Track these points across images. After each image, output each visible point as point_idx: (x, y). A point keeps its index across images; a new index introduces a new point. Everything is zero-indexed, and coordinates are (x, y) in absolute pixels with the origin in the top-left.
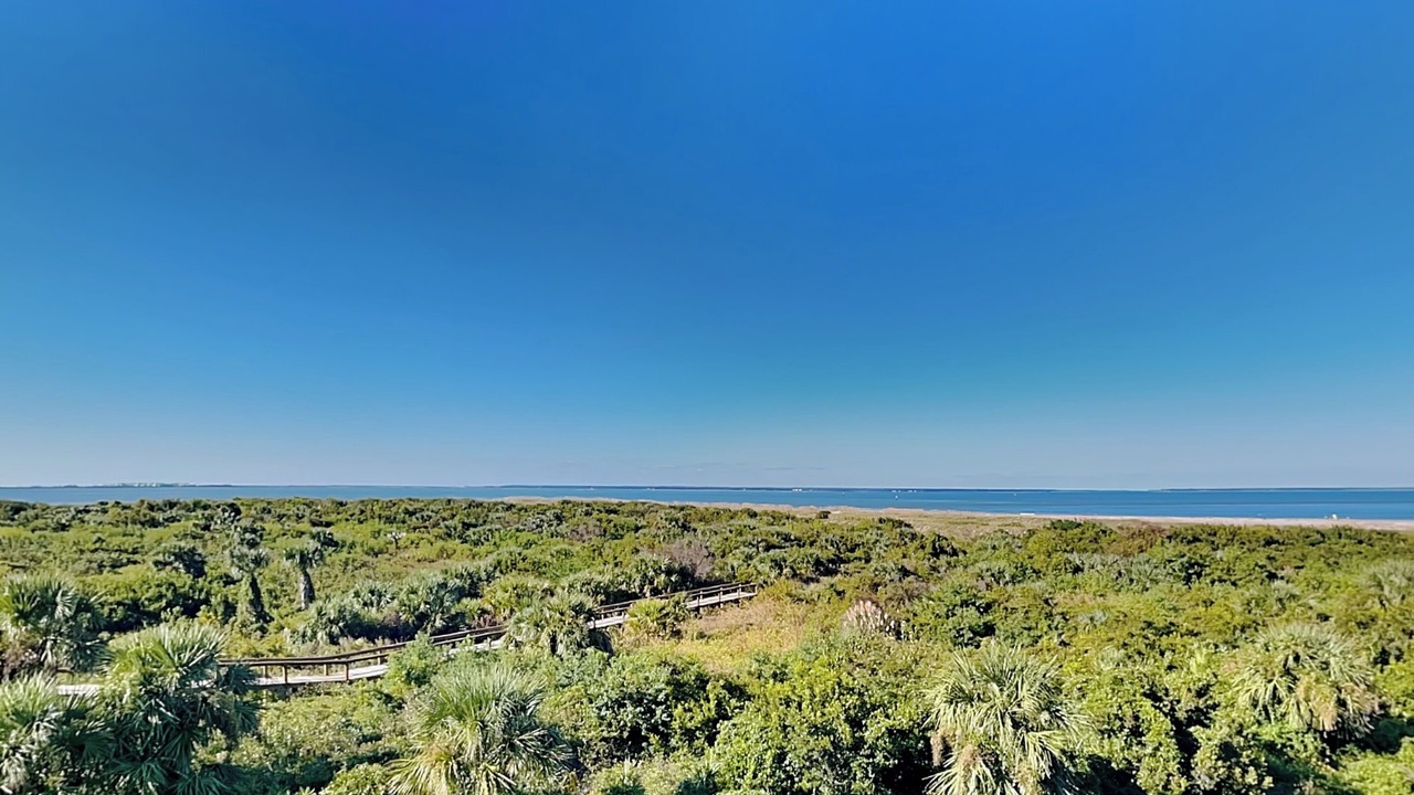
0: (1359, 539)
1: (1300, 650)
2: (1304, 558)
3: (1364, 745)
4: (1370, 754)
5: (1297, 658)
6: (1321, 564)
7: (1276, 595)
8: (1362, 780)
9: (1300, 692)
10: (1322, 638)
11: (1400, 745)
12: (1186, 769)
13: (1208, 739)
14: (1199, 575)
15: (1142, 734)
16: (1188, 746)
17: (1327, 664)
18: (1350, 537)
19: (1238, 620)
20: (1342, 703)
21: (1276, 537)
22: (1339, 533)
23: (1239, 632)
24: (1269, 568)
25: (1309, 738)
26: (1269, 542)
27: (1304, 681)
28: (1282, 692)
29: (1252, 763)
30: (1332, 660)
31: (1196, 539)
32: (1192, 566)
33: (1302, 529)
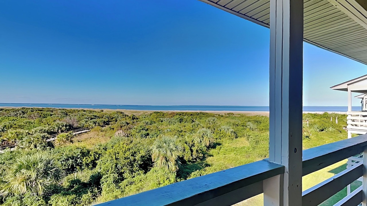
0: (203, 114)
1: (204, 133)
2: (196, 117)
3: (212, 148)
4: (213, 149)
5: (204, 134)
6: (199, 118)
7: (197, 124)
8: (213, 153)
9: (204, 140)
10: (207, 131)
11: (216, 147)
12: (192, 155)
13: (194, 149)
14: (182, 121)
15: (185, 150)
16: (192, 151)
17: (207, 135)
18: (202, 114)
19: (192, 129)
20: (210, 141)
21: (192, 114)
22: (201, 113)
23: (193, 131)
24: (192, 119)
25: (205, 148)
26: (191, 115)
27: (205, 138)
28: (202, 140)
29: (200, 153)
30: (208, 134)
31: (180, 115)
32: (181, 120)
33: (196, 112)
